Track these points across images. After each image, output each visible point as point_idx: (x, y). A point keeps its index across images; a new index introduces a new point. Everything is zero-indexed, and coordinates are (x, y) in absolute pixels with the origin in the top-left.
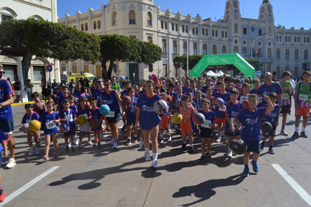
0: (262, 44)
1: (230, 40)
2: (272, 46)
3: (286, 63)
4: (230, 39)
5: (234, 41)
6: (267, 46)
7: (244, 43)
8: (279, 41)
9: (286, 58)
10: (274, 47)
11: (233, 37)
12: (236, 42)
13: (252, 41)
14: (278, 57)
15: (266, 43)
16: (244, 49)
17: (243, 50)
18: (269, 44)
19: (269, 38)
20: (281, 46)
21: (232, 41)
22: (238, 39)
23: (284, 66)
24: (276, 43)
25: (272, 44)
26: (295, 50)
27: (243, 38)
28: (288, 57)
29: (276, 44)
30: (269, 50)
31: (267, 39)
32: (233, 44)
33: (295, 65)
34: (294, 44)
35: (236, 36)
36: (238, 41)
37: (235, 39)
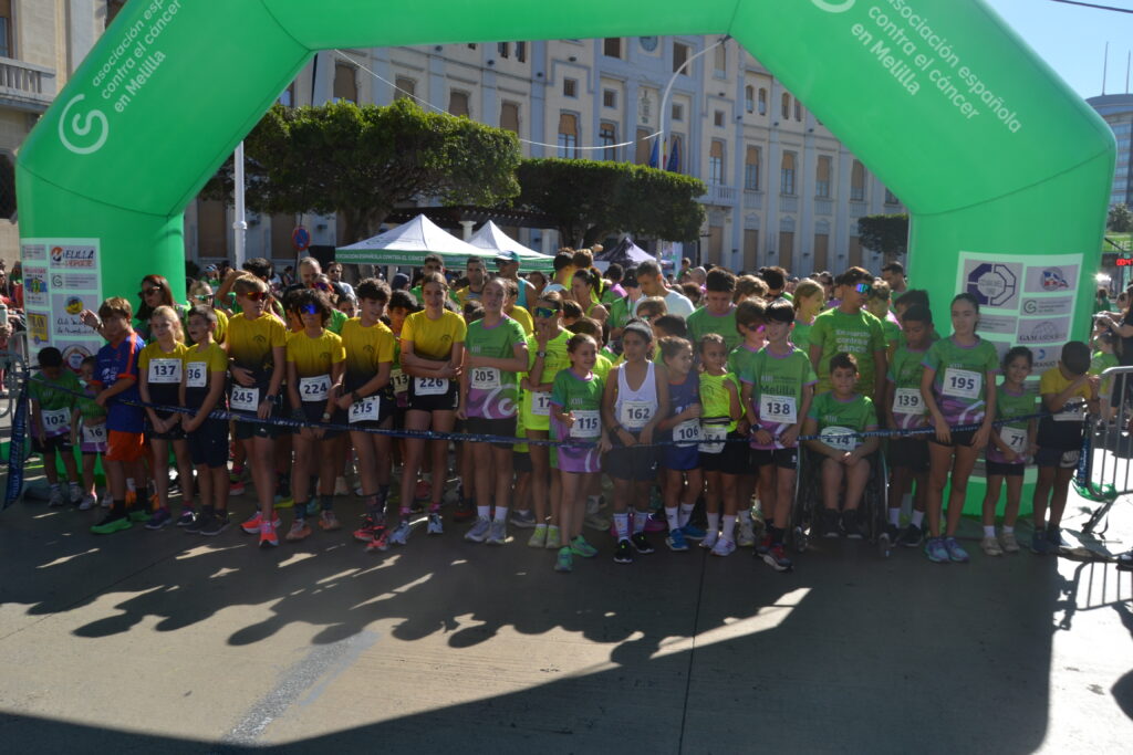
0: (685, 113)
1: (540, 75)
2: (728, 132)
3: (784, 215)
4: (541, 71)
5: (560, 86)
6: (709, 130)
7: (609, 99)
8: (756, 112)
9: (783, 194)
10: (739, 137)
11: (556, 61)
12: (570, 89)
13: (643, 93)
14: (753, 186)
15: (704, 115)
16: (609, 133)
17: (601, 136)
18: (719, 119)
19: (716, 93)
20: (765, 135)
21: (552, 84)
22: (580, 76)
23: (776, 229)
24: (747, 118)
25: (728, 119)
26: (816, 159)
27: (604, 76)
28: (789, 190)
29: (745, 125)
30: (719, 147)
31: (710, 96)
32: (556, 100)
33: (818, 224)
34: (816, 133)
35: (572, 59)
36: (582, 89)
37: (563, 72)
